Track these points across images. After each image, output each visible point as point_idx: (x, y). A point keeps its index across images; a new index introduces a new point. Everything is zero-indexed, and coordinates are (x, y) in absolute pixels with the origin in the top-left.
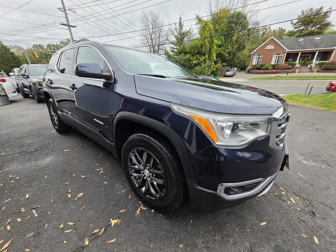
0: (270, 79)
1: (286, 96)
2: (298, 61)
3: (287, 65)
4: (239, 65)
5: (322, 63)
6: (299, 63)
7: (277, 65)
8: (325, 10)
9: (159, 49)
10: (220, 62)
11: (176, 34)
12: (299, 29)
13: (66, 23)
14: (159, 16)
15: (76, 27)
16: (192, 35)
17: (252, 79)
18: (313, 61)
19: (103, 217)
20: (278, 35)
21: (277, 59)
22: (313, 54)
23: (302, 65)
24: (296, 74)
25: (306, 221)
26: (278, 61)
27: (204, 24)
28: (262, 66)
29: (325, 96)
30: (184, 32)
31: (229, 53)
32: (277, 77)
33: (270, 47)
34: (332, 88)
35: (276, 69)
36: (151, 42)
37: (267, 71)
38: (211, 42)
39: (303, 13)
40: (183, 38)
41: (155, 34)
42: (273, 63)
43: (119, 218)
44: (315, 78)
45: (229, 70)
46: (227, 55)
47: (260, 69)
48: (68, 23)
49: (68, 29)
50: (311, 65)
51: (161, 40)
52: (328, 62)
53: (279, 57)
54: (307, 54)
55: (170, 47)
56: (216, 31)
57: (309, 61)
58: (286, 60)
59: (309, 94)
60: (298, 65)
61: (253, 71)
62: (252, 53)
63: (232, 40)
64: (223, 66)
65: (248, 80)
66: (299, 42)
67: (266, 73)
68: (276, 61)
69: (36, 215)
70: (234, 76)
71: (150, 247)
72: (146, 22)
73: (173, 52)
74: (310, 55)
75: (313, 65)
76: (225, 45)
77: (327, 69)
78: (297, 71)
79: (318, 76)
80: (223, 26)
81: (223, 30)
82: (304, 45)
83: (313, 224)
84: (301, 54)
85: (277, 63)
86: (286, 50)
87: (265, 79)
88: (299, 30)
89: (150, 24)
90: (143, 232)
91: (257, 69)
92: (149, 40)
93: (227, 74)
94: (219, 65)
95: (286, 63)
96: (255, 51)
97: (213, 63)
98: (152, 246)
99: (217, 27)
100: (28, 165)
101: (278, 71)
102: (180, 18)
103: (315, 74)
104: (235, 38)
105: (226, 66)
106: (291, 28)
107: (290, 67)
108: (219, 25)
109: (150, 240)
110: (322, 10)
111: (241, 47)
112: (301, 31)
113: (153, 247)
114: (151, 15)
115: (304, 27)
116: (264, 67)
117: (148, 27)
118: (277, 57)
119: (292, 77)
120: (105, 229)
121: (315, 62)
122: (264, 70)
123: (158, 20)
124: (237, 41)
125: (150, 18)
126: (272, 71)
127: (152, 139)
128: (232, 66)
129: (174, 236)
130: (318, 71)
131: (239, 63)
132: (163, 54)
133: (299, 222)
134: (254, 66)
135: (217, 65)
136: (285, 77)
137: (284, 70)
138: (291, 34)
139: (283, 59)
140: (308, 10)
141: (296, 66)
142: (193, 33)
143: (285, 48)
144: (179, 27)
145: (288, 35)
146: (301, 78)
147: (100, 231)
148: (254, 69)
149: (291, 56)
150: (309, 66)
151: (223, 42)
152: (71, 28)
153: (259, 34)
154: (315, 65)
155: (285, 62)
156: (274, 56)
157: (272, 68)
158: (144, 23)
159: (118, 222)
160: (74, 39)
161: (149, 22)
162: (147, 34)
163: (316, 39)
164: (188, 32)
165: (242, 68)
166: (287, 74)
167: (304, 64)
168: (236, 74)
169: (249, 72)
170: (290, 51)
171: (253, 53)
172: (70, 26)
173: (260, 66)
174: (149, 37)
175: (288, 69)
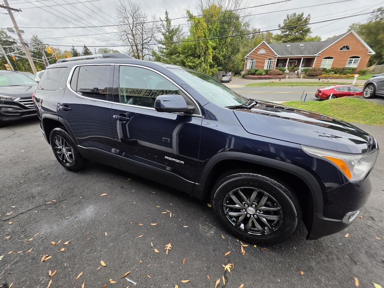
0: (265, 84)
1: (284, 103)
2: (287, 67)
3: (278, 71)
4: (233, 69)
5: (307, 69)
6: (288, 69)
7: (270, 70)
8: (305, 16)
9: (143, 48)
10: (216, 66)
11: (163, 31)
12: (285, 33)
13: (3, 5)
14: (140, 6)
15: (21, 11)
16: (182, 33)
17: (249, 85)
18: (299, 67)
19: (213, 265)
20: (266, 38)
21: (269, 64)
22: (299, 60)
23: (290, 71)
24: (286, 80)
25: (372, 226)
26: (270, 66)
27: (197, 22)
28: (256, 71)
29: (319, 104)
30: (173, 29)
31: (224, 56)
32: (271, 83)
33: (262, 51)
34: (320, 95)
35: (269, 75)
36: (133, 38)
37: (261, 76)
38: (206, 43)
39: (288, 17)
40: (173, 36)
41: (136, 29)
42: (265, 68)
43: (229, 262)
44: (302, 84)
45: (225, 75)
46: (222, 58)
47: (254, 74)
48: (7, 3)
49: (8, 12)
50: (298, 71)
51: (145, 36)
52: (311, 68)
53: (270, 61)
54: (294, 60)
55: (158, 47)
56: (210, 30)
57: (296, 67)
58: (277, 66)
59: (304, 102)
60: (287, 71)
61: (248, 76)
62: (245, 57)
63: (226, 42)
64: (219, 70)
65: (245, 86)
66: (287, 48)
67: (260, 78)
68: (268, 66)
69: (135, 283)
70: (230, 82)
71: (278, 282)
72: (123, 12)
73: (162, 52)
74: (297, 61)
75: (300, 71)
76: (220, 47)
77: (310, 75)
78: (287, 76)
79: (305, 83)
80: (217, 25)
81: (216, 30)
82: (291, 51)
83: (377, 227)
84: (290, 59)
85: (269, 68)
86: (276, 55)
87: (261, 85)
88: (286, 35)
89: (129, 15)
90: (262, 269)
91: (252, 74)
92: (130, 36)
93: (223, 80)
94: (215, 69)
95: (277, 69)
96: (248, 55)
97: (209, 67)
98: (279, 280)
99: (210, 26)
100: (65, 223)
101: (271, 77)
102: (166, 13)
103: (302, 80)
104: (229, 40)
105: (221, 70)
106: (279, 32)
107: (281, 72)
108: (211, 24)
109: (274, 276)
110: (303, 17)
111: (236, 51)
112: (287, 36)
113: (281, 282)
114: (130, 5)
115: (289, 32)
116: (258, 72)
117: (127, 19)
118: (269, 62)
119: (284, 83)
120: (225, 277)
121: (301, 68)
122: (258, 75)
123: (139, 11)
124: (231, 44)
125: (128, 8)
126: (265, 76)
127: (267, 178)
128: (227, 70)
129: (290, 265)
130: (304, 78)
131: (233, 67)
132: (148, 54)
133: (369, 228)
134: (249, 71)
135: (212, 70)
136: (279, 83)
137: (276, 76)
138: (278, 38)
139: (274, 64)
140: (292, 15)
141: (285, 72)
142: (183, 31)
143: (276, 54)
144: (166, 23)
145: (275, 39)
146: (292, 85)
147: (222, 280)
148: (248, 74)
149: (281, 62)
150: (296, 72)
151: (217, 44)
152: (13, 11)
153: (249, 36)
154: (301, 71)
155: (276, 67)
156: (266, 61)
157: (265, 73)
158: (122, 14)
159: (232, 266)
160: (20, 29)
161: (127, 13)
162: (126, 28)
163: (301, 45)
164: (178, 29)
165: (237, 73)
166: (280, 80)
167: (292, 70)
168: (232, 79)
169: (244, 77)
170: (280, 56)
171: (247, 56)
172: (10, 9)
173: (253, 71)
174: (130, 32)
175: (279, 75)
